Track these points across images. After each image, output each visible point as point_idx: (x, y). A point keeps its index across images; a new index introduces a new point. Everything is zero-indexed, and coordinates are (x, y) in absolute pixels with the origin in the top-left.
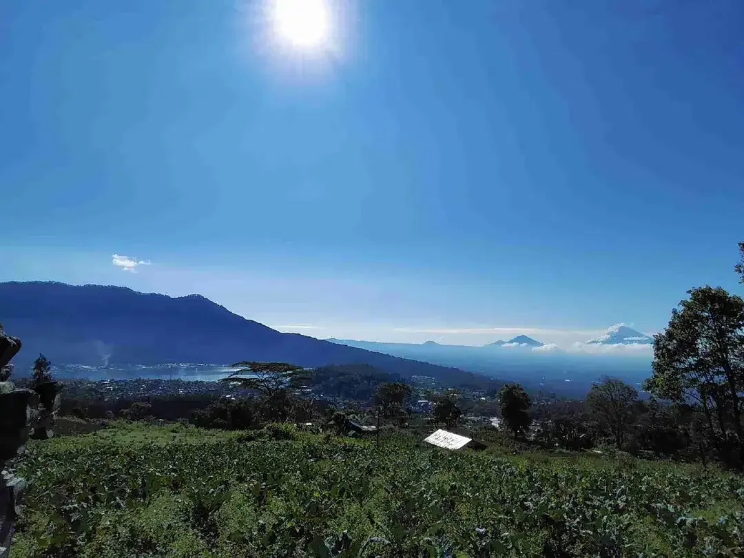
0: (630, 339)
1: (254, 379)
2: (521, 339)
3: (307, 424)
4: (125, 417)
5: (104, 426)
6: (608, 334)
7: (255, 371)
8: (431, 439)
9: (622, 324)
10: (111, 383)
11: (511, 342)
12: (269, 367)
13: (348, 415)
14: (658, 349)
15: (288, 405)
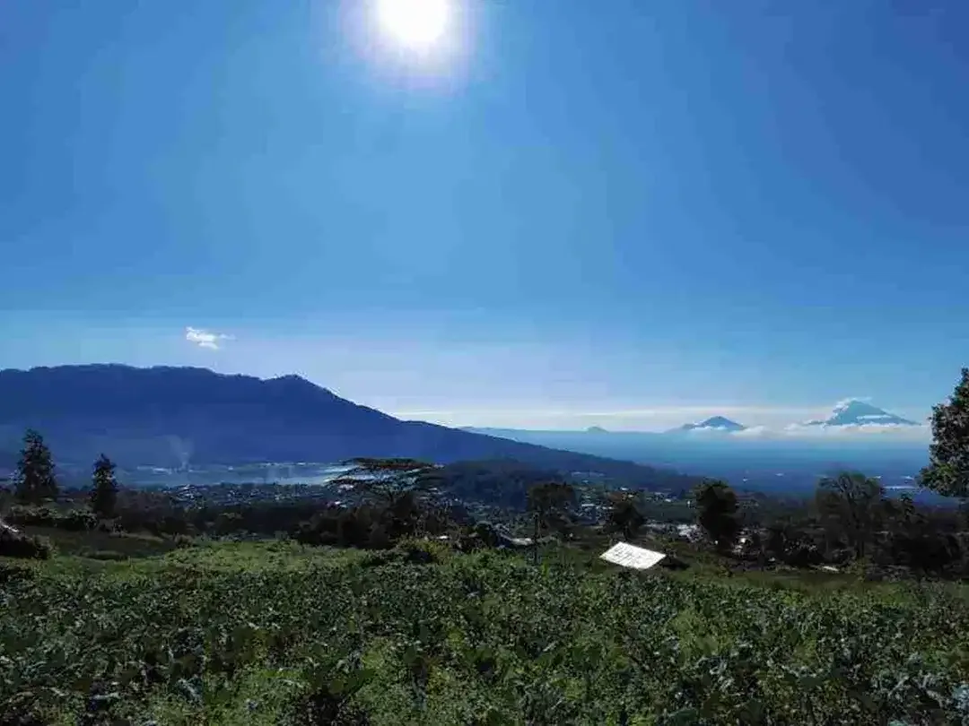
0: (866, 417)
1: (369, 480)
2: (717, 421)
3: (442, 537)
4: (209, 531)
5: (182, 544)
6: (835, 411)
7: (371, 471)
8: (609, 555)
9: (854, 399)
10: (192, 488)
11: (703, 425)
12: (390, 465)
13: (495, 524)
14: (940, 426)
15: (414, 513)
